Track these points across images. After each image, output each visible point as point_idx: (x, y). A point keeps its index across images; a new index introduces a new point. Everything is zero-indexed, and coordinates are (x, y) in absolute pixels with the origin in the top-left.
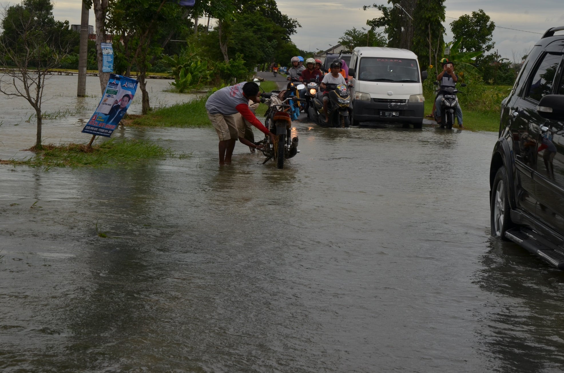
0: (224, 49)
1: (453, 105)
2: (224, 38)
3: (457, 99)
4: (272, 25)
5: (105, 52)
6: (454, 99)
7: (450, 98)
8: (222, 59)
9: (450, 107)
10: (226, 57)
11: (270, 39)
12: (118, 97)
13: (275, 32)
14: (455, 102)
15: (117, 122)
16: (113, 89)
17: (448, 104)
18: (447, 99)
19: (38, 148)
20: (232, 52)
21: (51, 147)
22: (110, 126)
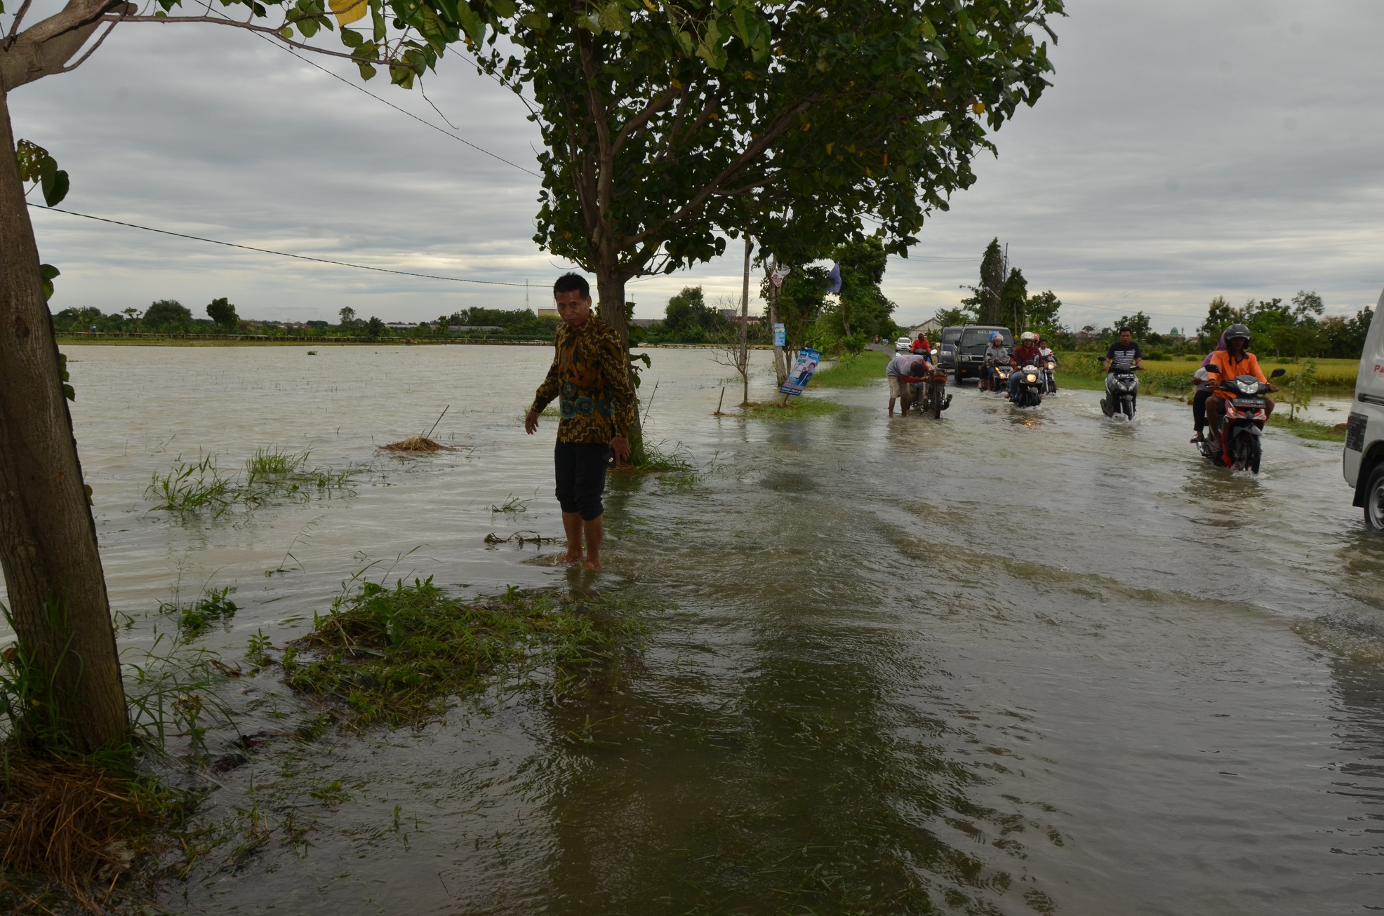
0: (847, 326)
1: (1131, 388)
2: (847, 317)
3: (1136, 379)
4: (878, 307)
5: (776, 330)
6: (1132, 380)
7: (1125, 378)
8: (845, 334)
9: (1127, 392)
10: (848, 333)
11: (877, 317)
12: (806, 365)
13: (881, 312)
14: (1134, 384)
15: (805, 384)
16: (803, 358)
17: (1123, 388)
18: (1121, 380)
19: (745, 405)
20: (853, 328)
21: (755, 404)
22: (799, 387)
